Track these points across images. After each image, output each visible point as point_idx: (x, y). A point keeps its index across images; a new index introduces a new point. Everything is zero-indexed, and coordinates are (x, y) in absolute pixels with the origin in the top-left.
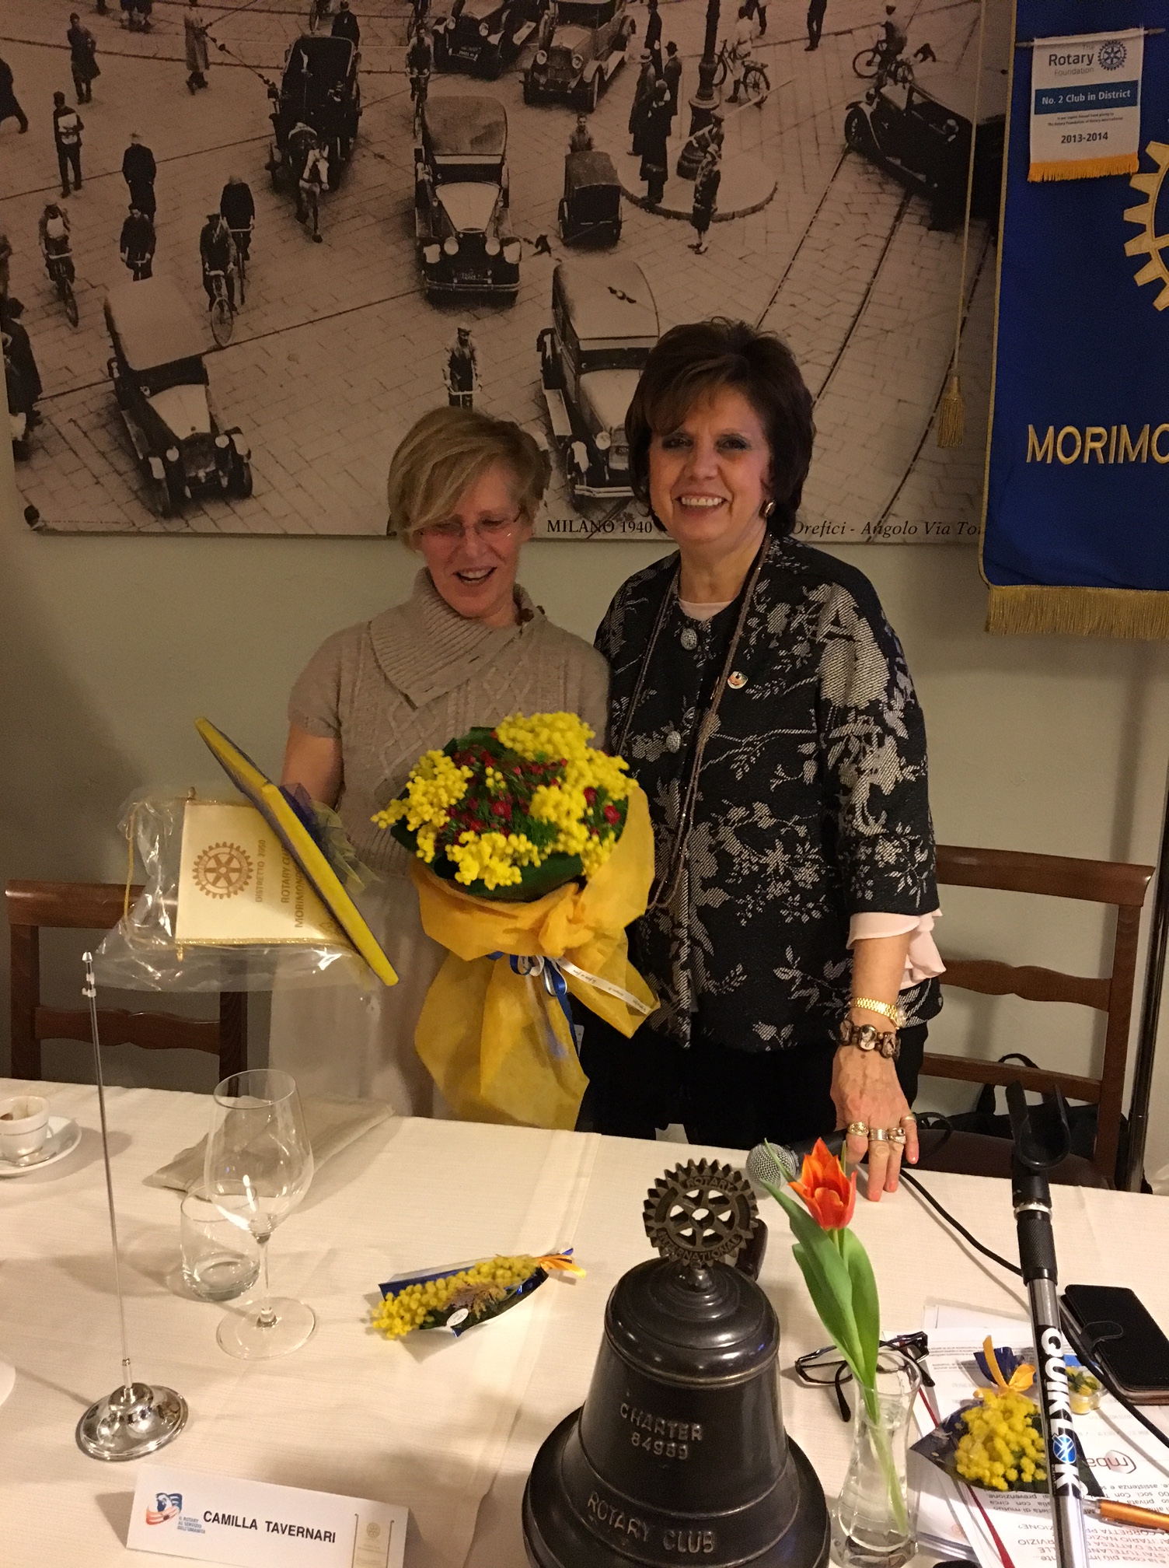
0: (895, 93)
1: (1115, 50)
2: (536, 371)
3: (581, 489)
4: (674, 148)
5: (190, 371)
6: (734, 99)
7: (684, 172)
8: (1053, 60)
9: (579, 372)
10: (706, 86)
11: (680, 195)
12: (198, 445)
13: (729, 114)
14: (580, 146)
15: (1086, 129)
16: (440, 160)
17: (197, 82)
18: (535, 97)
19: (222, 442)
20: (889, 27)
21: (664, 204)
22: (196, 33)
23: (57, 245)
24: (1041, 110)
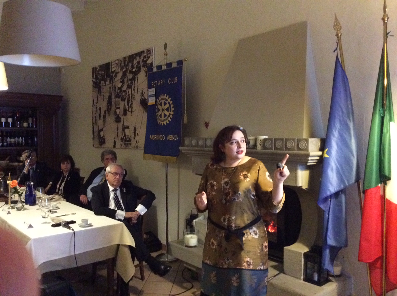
0: (143, 98)
1: (153, 90)
2: (122, 129)
3: (125, 143)
4: (130, 104)
5: (102, 130)
6: (133, 99)
7: (131, 107)
9: (125, 129)
10: (132, 98)
11: (130, 109)
12: (103, 137)
13: (133, 100)
14: (124, 105)
15: (152, 99)
16: (117, 107)
17: (103, 100)
18: (122, 100)
19: (104, 137)
20: (142, 91)
21: (129, 111)
22: (103, 95)
23: (96, 117)
24: (149, 97)
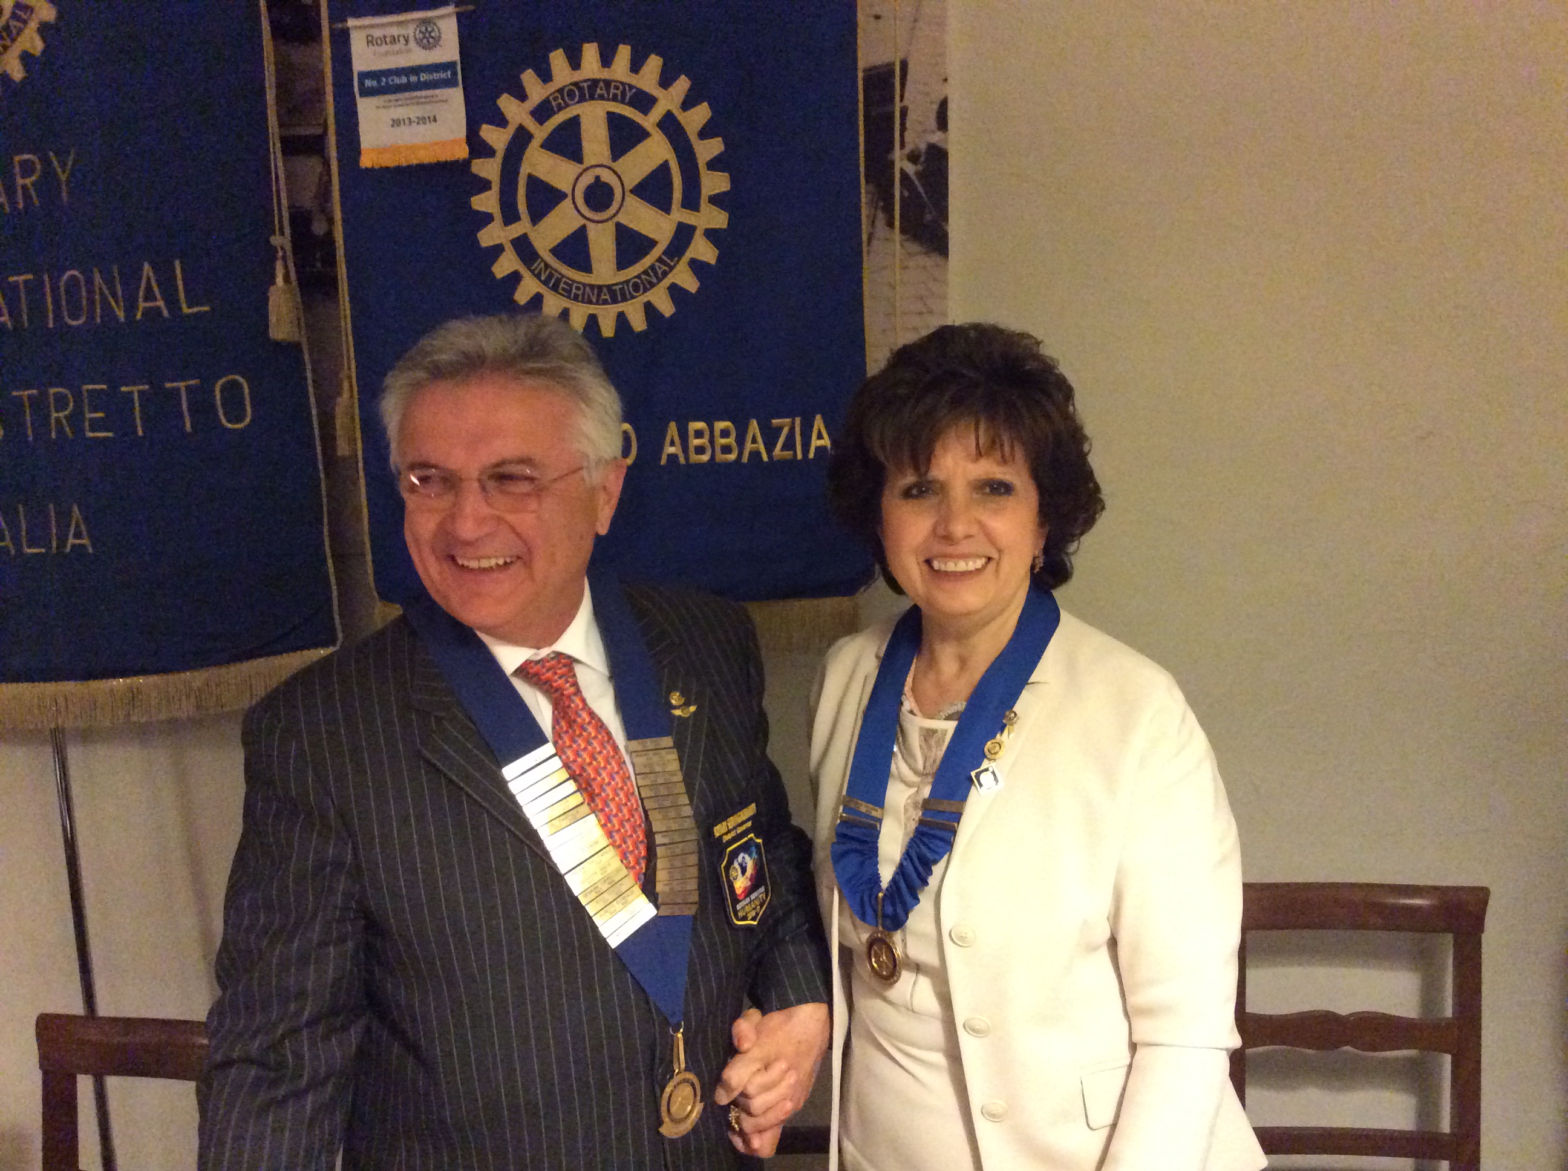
1: (429, 29)
8: (370, 41)
15: (413, 112)
24: (366, 93)
